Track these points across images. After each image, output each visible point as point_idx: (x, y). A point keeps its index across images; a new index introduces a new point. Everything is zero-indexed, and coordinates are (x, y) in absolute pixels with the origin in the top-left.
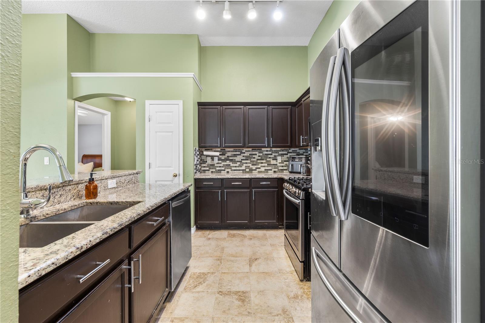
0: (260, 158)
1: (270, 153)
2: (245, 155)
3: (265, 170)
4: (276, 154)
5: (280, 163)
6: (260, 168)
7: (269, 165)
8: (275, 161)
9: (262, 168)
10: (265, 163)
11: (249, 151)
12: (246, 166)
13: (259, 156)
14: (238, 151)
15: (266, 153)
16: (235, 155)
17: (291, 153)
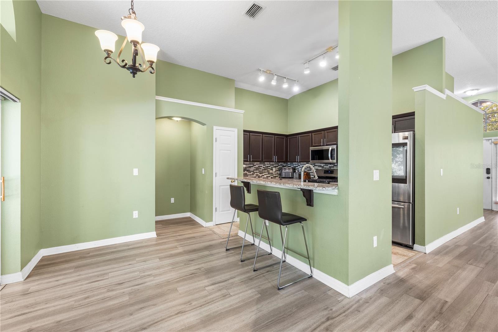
0: (264, 169)
1: (269, 165)
2: (256, 167)
3: (267, 177)
4: (273, 166)
5: (274, 172)
6: (264, 176)
7: (269, 173)
8: (272, 171)
9: (265, 175)
10: (266, 172)
11: (258, 164)
12: (256, 175)
13: (264, 168)
14: (252, 164)
15: (267, 165)
16: (250, 167)
17: (280, 165)
